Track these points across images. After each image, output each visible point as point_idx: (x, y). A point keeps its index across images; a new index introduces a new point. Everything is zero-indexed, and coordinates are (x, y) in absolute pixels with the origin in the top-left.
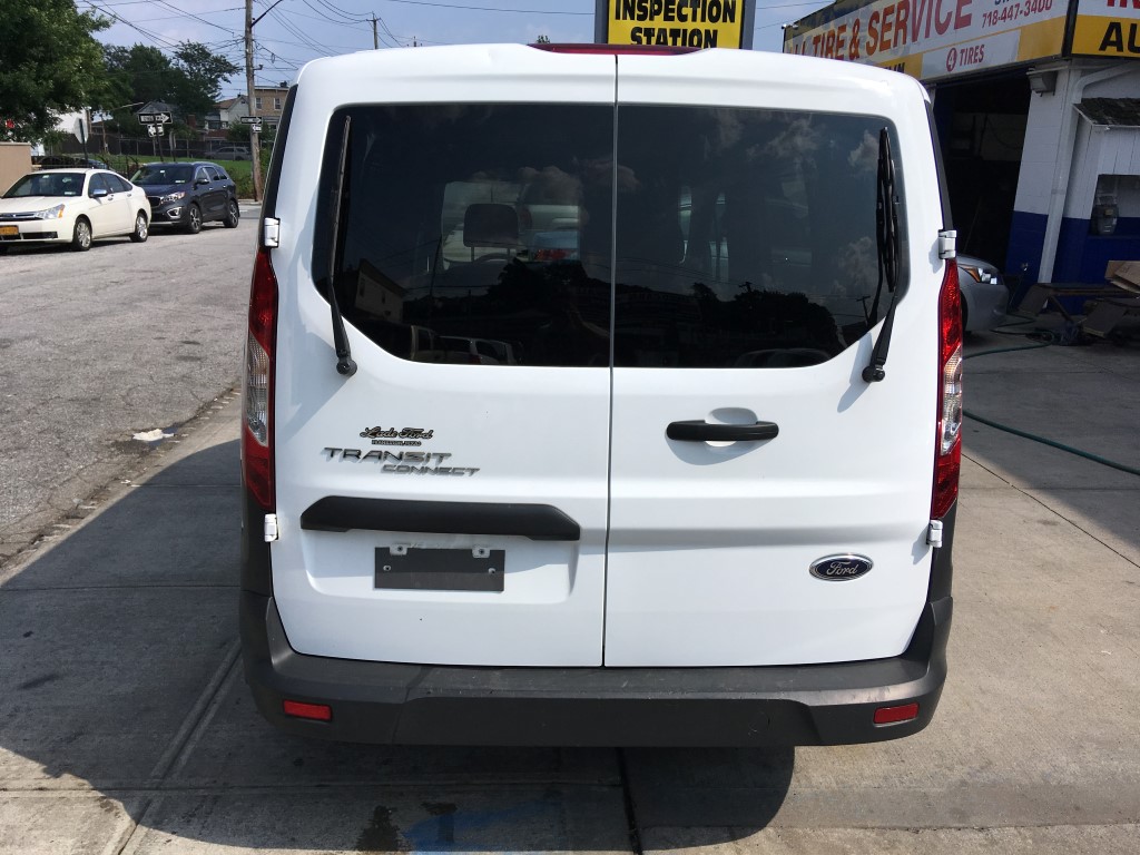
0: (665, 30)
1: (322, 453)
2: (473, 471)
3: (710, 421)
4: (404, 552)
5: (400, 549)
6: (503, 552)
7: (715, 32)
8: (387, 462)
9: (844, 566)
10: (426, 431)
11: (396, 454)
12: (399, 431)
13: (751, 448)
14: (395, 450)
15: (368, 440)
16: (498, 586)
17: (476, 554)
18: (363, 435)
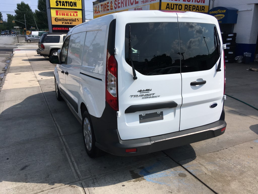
0: (64, 1)
1: (130, 97)
2: (159, 96)
3: (197, 81)
4: (145, 115)
5: (144, 114)
6: (163, 112)
7: (76, 2)
8: (143, 97)
9: (214, 105)
10: (150, 89)
11: (145, 95)
12: (145, 90)
13: (202, 86)
14: (144, 94)
15: (139, 93)
17: (158, 113)
18: (138, 92)
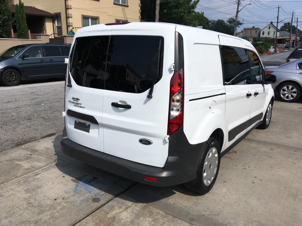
1: (68, 101)
2: (84, 108)
3: (119, 103)
5: (78, 121)
6: (90, 125)
8: (74, 104)
9: (145, 141)
10: (79, 99)
12: (76, 98)
14: (75, 102)
16: (88, 131)
18: (72, 98)
